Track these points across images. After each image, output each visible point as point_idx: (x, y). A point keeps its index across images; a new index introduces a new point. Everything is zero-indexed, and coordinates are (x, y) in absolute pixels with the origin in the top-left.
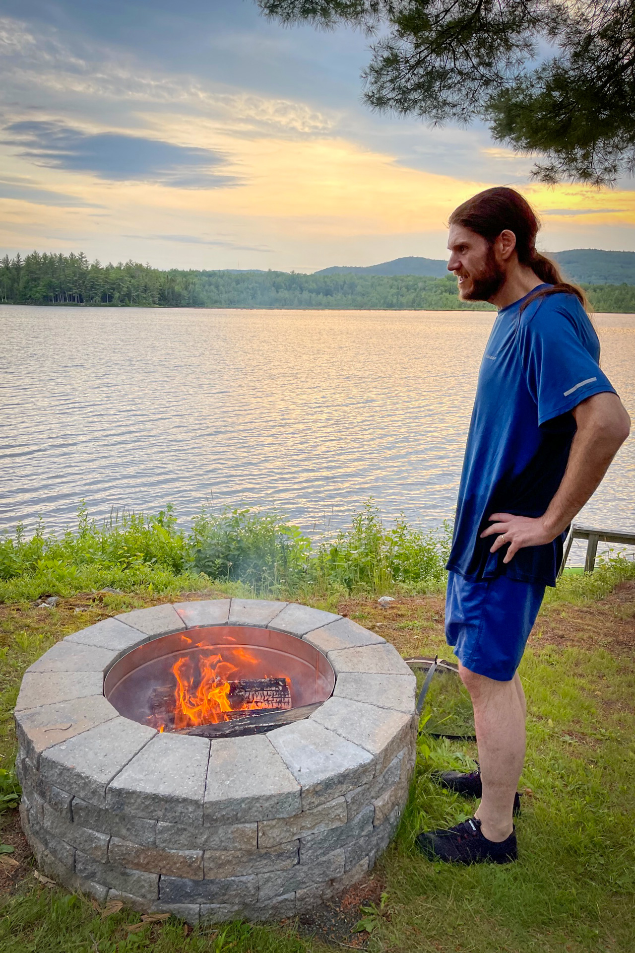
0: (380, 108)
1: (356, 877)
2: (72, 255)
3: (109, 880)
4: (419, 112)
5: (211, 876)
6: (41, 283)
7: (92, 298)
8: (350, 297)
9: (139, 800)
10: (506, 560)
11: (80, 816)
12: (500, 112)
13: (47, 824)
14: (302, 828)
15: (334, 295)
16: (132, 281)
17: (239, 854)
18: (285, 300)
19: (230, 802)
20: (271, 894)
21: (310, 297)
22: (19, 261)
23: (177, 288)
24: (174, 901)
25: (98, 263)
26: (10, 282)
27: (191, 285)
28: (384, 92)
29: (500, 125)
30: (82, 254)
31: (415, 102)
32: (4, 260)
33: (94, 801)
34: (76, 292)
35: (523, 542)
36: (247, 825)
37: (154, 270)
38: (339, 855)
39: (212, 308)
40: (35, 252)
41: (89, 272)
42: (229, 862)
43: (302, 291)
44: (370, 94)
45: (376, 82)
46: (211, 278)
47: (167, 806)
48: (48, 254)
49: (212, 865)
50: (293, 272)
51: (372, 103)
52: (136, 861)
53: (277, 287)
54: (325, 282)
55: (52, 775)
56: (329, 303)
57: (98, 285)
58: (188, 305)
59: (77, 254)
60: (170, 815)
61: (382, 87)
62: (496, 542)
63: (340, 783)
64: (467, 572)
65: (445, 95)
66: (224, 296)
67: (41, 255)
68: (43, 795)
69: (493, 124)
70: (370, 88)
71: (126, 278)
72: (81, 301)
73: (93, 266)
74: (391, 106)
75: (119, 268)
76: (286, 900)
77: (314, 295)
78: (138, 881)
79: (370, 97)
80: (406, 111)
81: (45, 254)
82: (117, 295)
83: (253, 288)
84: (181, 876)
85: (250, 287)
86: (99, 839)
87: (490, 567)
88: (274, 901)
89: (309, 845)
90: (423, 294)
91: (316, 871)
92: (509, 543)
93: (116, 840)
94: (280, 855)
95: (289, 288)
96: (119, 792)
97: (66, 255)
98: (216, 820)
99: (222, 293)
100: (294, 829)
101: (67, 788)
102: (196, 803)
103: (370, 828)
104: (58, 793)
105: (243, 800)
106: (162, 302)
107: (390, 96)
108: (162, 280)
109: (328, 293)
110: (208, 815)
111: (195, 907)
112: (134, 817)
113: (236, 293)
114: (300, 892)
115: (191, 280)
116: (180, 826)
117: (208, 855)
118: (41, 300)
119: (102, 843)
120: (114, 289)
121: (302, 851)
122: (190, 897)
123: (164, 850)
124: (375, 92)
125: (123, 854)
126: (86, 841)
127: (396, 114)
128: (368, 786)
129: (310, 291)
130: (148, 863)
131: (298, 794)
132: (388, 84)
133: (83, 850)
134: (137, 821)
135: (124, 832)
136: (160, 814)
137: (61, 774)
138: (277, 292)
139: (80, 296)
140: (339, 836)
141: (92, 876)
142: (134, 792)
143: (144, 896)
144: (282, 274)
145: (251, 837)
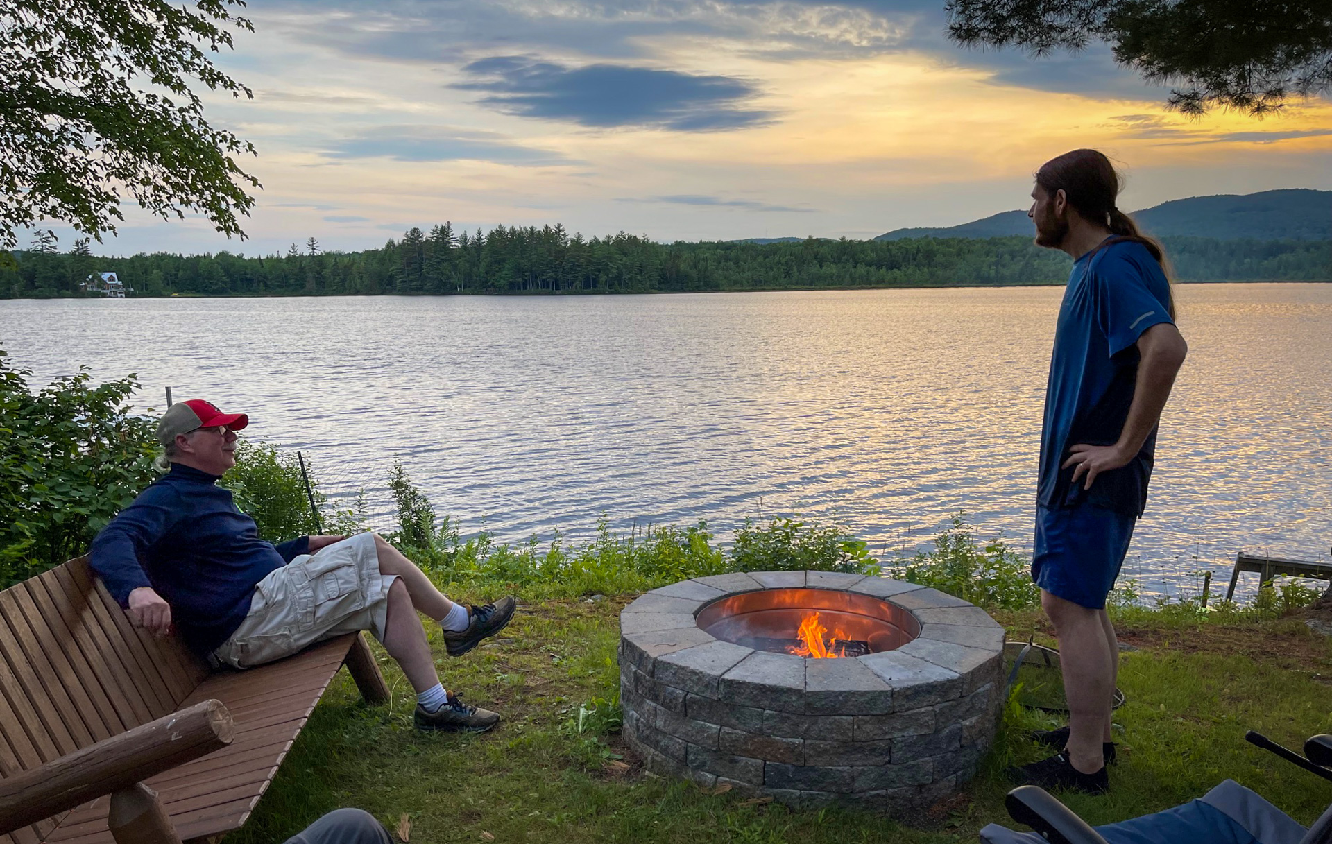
0: (969, 42)
1: (944, 791)
2: (547, 227)
3: (718, 768)
4: (1019, 40)
5: (811, 762)
6: (507, 266)
7: (571, 284)
8: (926, 270)
9: (748, 691)
10: (1086, 487)
11: (693, 710)
12: (1125, 29)
13: (659, 723)
14: (893, 728)
15: (903, 268)
16: (624, 259)
17: (835, 744)
18: (832, 277)
19: (828, 694)
20: (865, 787)
21: (868, 272)
22: (479, 239)
23: (683, 266)
24: (777, 786)
25: (579, 237)
26: (467, 265)
27: (702, 262)
28: (974, 23)
29: (1124, 45)
30: (559, 226)
31: (1013, 30)
32: (462, 238)
33: (707, 694)
34: (551, 277)
35: (1100, 466)
36: (844, 717)
37: (653, 243)
38: (927, 763)
39: (730, 291)
40: (500, 226)
41: (568, 249)
42: (826, 751)
43: (856, 264)
44: (957, 26)
45: (963, 12)
46: (729, 252)
47: (773, 696)
48: (517, 228)
49: (811, 752)
50: (843, 238)
51: (960, 37)
52: (744, 747)
53: (821, 261)
54: (889, 250)
55: (667, 676)
56: (896, 279)
57: (579, 266)
58: (697, 289)
59: (553, 227)
60: (775, 704)
61: (970, 18)
62: (1076, 472)
63: (929, 692)
64: (1050, 503)
65: (1049, 18)
66: (747, 274)
67: (507, 230)
68: (656, 698)
69: (1116, 44)
70: (956, 19)
71: (616, 256)
72: (558, 289)
73: (573, 241)
74: (983, 39)
75: (606, 243)
76: (878, 795)
77: (873, 269)
78: (746, 766)
79: (957, 30)
80: (1001, 41)
81: (513, 229)
82: (603, 278)
83: (787, 263)
84: (784, 762)
85: (783, 261)
86: (711, 728)
87: (1072, 495)
88: (868, 795)
89: (900, 745)
90: (1036, 263)
91: (907, 774)
92: (1088, 470)
93: (726, 729)
94: (873, 750)
95: (837, 261)
96: (730, 683)
97: (540, 228)
98: (816, 709)
99: (743, 271)
100: (886, 728)
101: (681, 686)
102: (798, 693)
103: (958, 745)
104: (673, 692)
105: (841, 693)
106: (662, 286)
107: (982, 25)
108: (664, 256)
109: (891, 267)
110: (809, 704)
111: (798, 792)
112: (743, 706)
113: (763, 270)
114: (890, 791)
115: (701, 256)
116: (784, 714)
117: (808, 742)
118: (507, 287)
119: (714, 731)
120: (599, 271)
121: (893, 750)
122: (791, 782)
123: (769, 736)
124: (963, 23)
125: (732, 741)
126: (698, 732)
127: (989, 46)
128: (954, 703)
129: (869, 264)
130: (754, 750)
131: (889, 694)
132: (979, 13)
133: (695, 742)
134: (746, 710)
135: (734, 721)
136: (767, 703)
137: (675, 674)
138: (821, 267)
139: (557, 281)
140: (929, 743)
141: (702, 766)
142: (744, 683)
143: (750, 781)
144: (828, 242)
145: (849, 729)
